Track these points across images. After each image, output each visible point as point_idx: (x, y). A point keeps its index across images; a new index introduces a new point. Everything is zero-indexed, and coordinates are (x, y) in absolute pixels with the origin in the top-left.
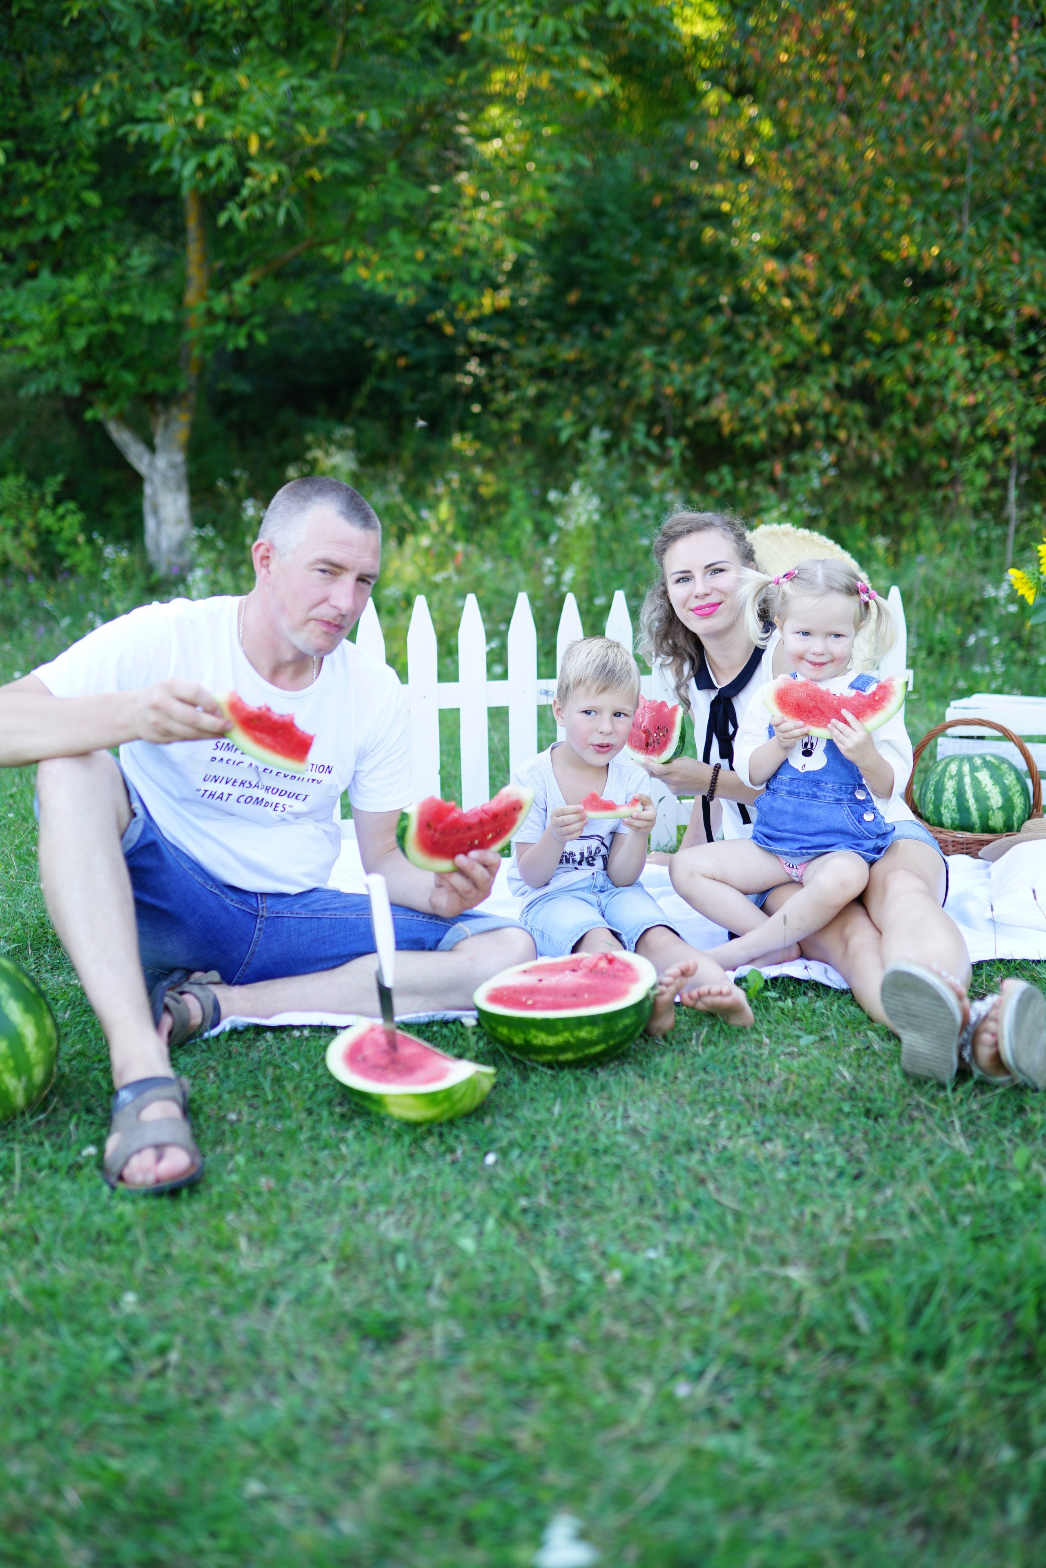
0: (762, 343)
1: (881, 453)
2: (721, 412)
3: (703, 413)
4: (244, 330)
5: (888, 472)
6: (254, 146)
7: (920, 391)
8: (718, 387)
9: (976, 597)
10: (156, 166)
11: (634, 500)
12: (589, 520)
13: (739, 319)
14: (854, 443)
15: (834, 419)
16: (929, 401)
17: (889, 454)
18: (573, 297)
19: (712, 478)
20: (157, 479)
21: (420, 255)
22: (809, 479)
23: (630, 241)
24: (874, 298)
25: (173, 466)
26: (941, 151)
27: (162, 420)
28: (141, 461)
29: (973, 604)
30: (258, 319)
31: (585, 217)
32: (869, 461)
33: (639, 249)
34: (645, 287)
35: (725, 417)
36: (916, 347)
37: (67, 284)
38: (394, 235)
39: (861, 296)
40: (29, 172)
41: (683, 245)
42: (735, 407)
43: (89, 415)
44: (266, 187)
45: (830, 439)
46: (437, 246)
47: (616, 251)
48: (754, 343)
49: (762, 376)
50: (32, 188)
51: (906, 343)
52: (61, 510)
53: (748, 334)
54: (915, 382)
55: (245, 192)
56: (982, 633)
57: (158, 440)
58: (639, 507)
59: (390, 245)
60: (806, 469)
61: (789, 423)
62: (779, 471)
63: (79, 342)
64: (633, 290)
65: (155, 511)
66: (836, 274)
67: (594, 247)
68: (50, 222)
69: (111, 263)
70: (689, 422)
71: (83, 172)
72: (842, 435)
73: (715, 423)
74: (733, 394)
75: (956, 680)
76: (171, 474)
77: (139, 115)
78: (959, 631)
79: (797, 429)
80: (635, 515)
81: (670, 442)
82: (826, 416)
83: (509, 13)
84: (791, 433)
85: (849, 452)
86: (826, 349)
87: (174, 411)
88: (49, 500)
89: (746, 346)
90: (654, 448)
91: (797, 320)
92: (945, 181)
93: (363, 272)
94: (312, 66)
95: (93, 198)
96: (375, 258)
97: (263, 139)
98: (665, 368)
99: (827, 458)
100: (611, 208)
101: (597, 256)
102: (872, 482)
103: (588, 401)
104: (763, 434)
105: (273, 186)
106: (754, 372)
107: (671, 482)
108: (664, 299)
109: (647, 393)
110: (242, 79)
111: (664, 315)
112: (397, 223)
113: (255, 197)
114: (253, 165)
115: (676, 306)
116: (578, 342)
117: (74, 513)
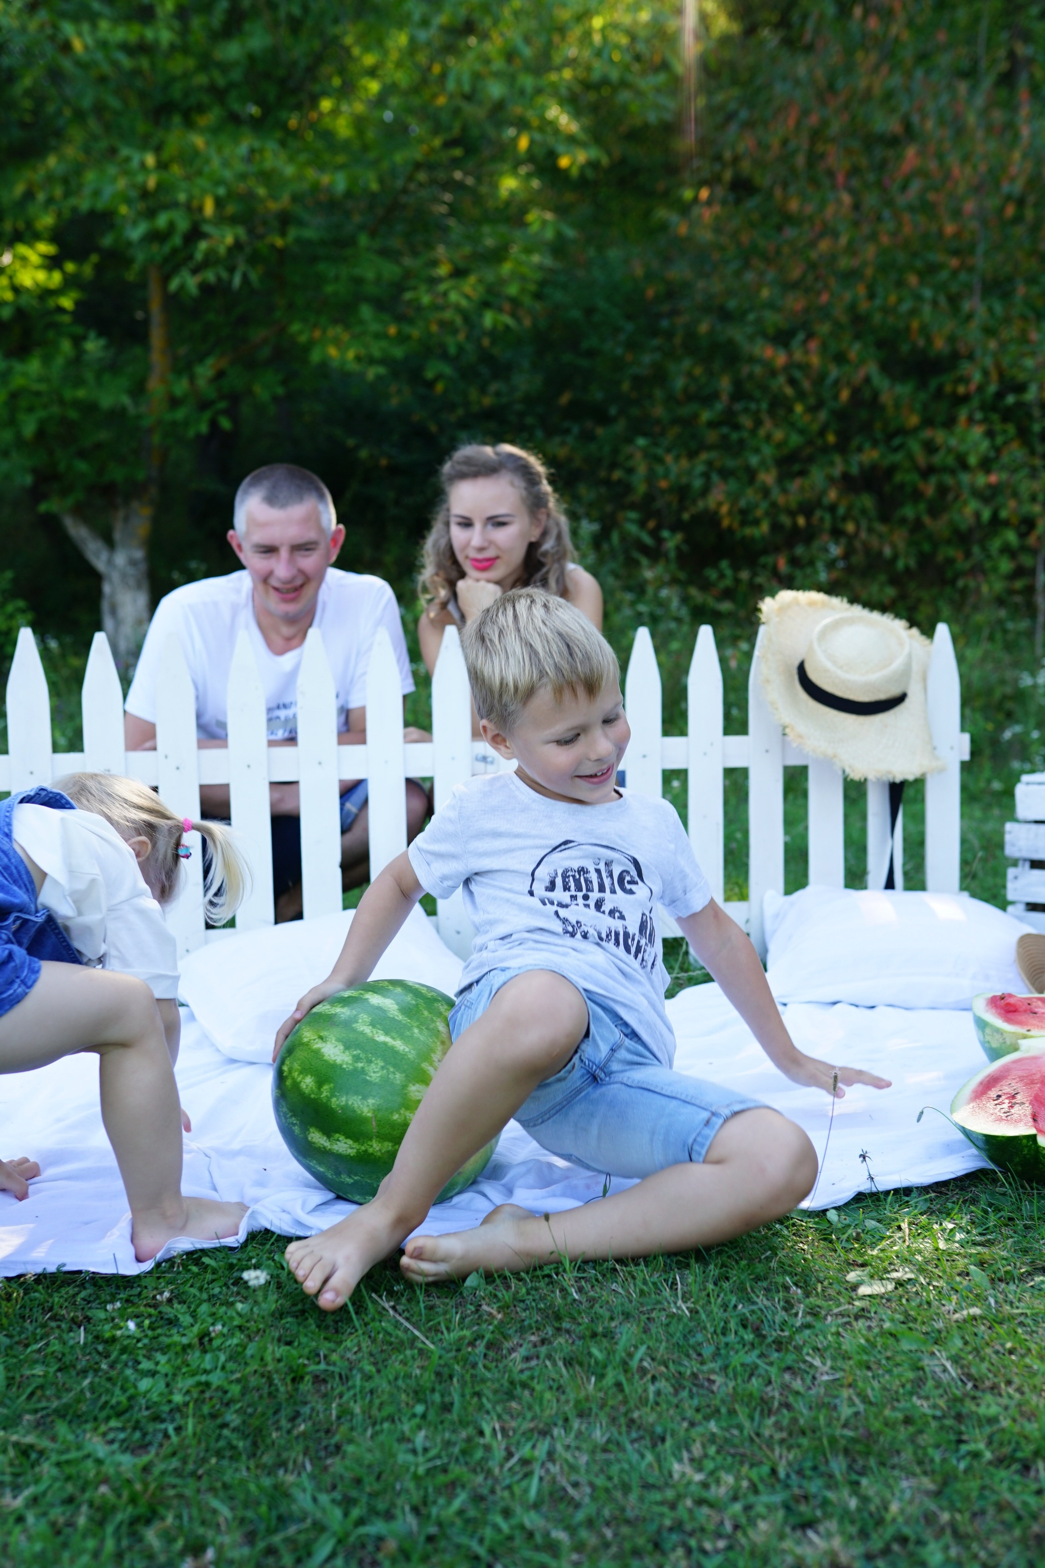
0: (762, 432)
1: (894, 546)
2: (720, 504)
4: (207, 415)
5: (900, 564)
6: (209, 208)
7: (933, 480)
8: (715, 478)
9: (1008, 690)
10: (110, 238)
11: (629, 597)
13: (738, 407)
14: (863, 535)
15: (841, 511)
16: (942, 490)
17: (901, 545)
19: (712, 574)
20: (115, 576)
21: (392, 330)
22: (816, 572)
23: (622, 337)
24: (881, 382)
25: (133, 563)
26: (950, 229)
27: (121, 514)
28: (98, 557)
29: (1005, 697)
30: (222, 405)
31: (576, 314)
32: (880, 553)
33: (632, 345)
34: (638, 381)
35: (724, 510)
36: (927, 434)
37: (18, 367)
38: (366, 311)
39: (867, 380)
41: (678, 340)
42: (734, 498)
43: (43, 507)
44: (222, 250)
45: (837, 533)
46: (411, 321)
47: (609, 347)
48: (753, 432)
49: (763, 465)
51: (916, 430)
52: (10, 608)
53: (746, 421)
54: (927, 472)
55: (198, 256)
56: (1018, 729)
57: (117, 535)
58: (633, 604)
59: (361, 322)
60: (812, 563)
61: (792, 514)
62: (783, 565)
63: (29, 428)
64: (626, 386)
65: (114, 611)
66: (840, 358)
67: (585, 345)
69: (66, 346)
70: (686, 516)
71: (38, 253)
72: (850, 527)
74: (732, 485)
75: (989, 781)
76: (131, 571)
78: (990, 726)
79: (801, 521)
80: (627, 612)
81: (665, 534)
82: (832, 508)
84: (795, 524)
85: (857, 544)
86: (831, 438)
87: (135, 504)
89: (745, 434)
91: (799, 408)
92: (954, 262)
93: (333, 351)
96: (345, 337)
97: (219, 203)
98: (660, 460)
99: (835, 550)
100: (602, 304)
101: (588, 353)
102: (883, 577)
104: (765, 527)
105: (230, 250)
106: (754, 460)
107: (667, 577)
108: (658, 393)
109: (641, 488)
110: (199, 141)
111: (659, 411)
112: (369, 300)
113: (209, 261)
114: (207, 228)
115: (671, 400)
116: (570, 439)
117: (23, 611)
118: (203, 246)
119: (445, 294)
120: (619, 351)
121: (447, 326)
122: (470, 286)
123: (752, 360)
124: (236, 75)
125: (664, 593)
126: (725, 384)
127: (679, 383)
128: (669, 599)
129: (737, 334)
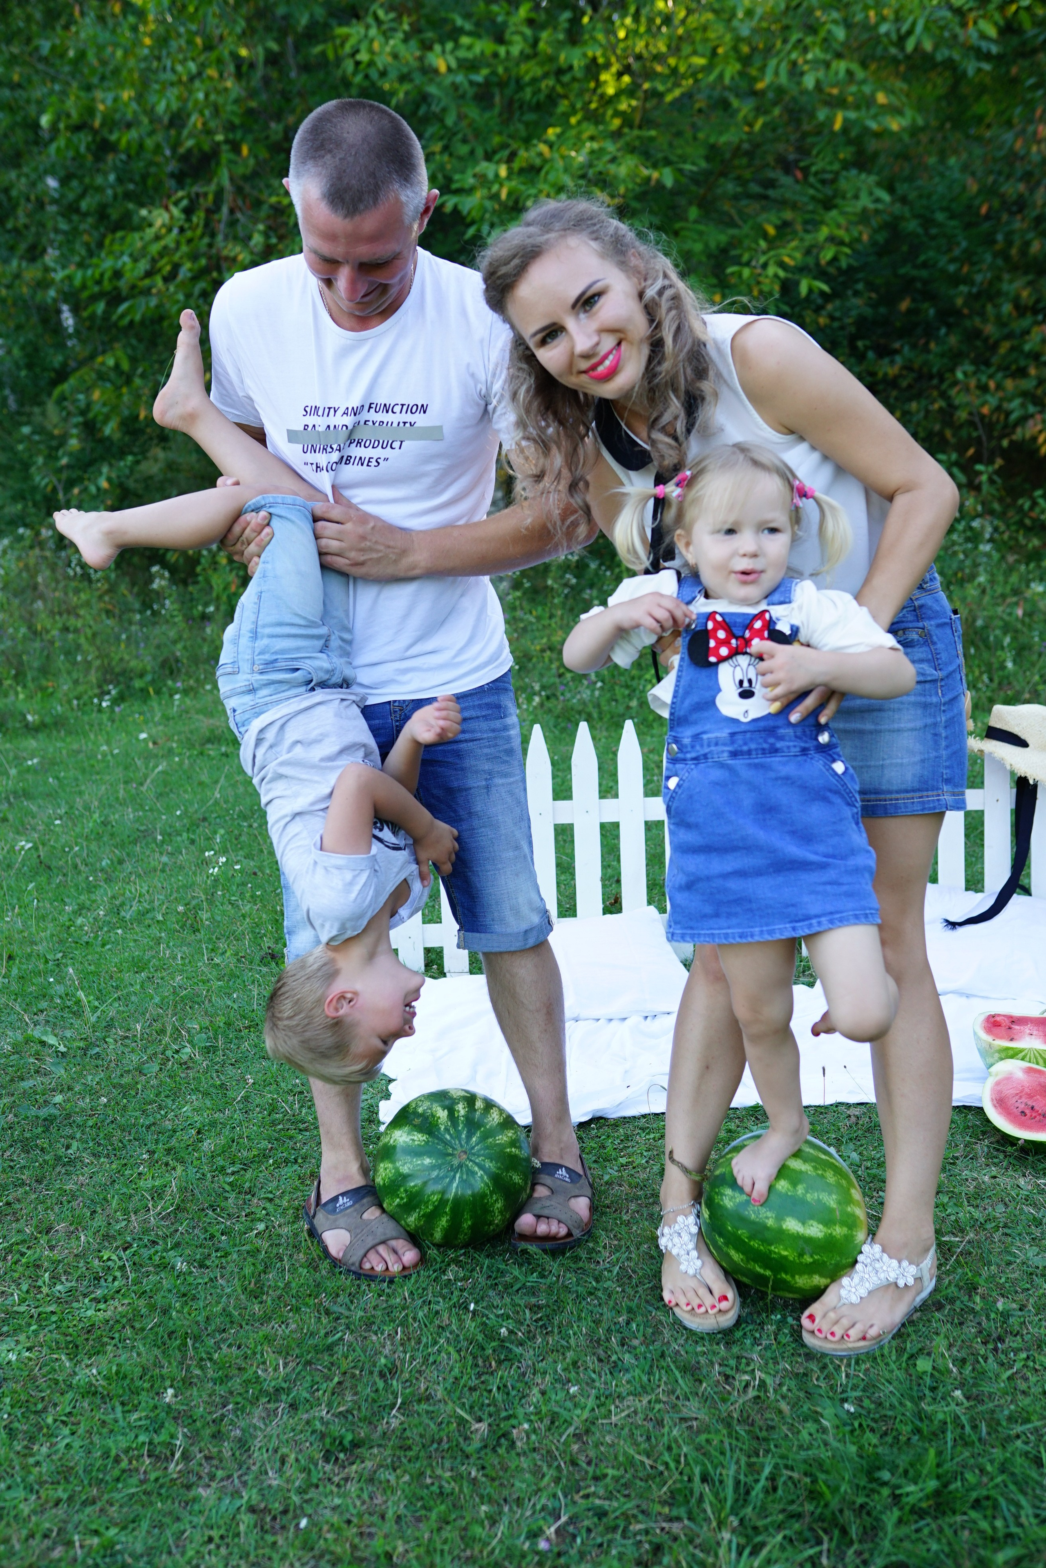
2: (1038, 433)
3: (1019, 435)
10: (471, 232)
18: (904, 305)
19: (1024, 501)
33: (969, 260)
47: (943, 261)
70: (1005, 443)
77: (454, 186)
81: (979, 467)
83: (800, 61)
90: (960, 475)
100: (940, 217)
101: (925, 265)
109: (962, 415)
115: (1002, 320)
122: (789, 252)
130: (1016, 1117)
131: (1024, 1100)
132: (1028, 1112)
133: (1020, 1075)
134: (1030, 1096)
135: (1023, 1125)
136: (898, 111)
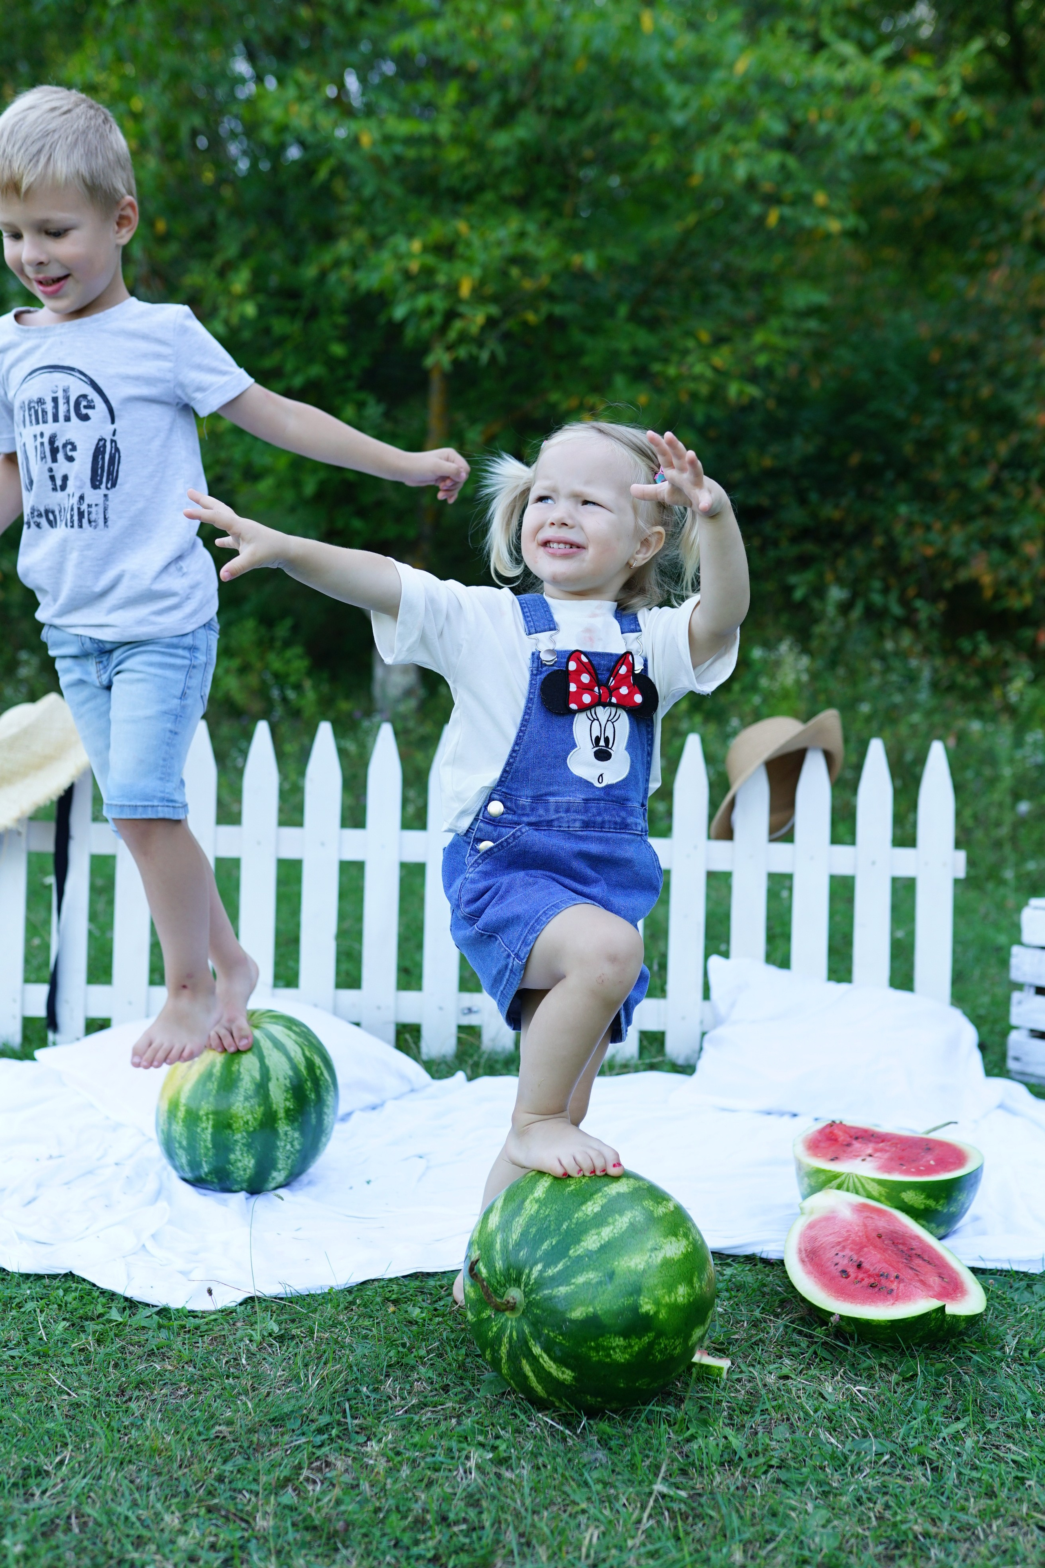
0: (1032, 502)
2: (981, 574)
3: (963, 575)
8: (975, 547)
11: (877, 665)
12: (798, 682)
13: (1008, 475)
18: (855, 459)
19: (966, 645)
21: (643, 399)
23: (907, 399)
31: (865, 376)
33: (918, 408)
34: (919, 445)
35: (987, 580)
38: (620, 381)
40: (280, 325)
42: (997, 568)
44: (474, 329)
46: (662, 391)
47: (892, 409)
48: (1022, 501)
49: (1027, 536)
50: (281, 341)
52: (289, 654)
53: (1015, 490)
55: (452, 334)
58: (882, 673)
59: (615, 391)
67: (872, 407)
68: (296, 371)
70: (948, 585)
71: (335, 326)
73: (973, 586)
74: (997, 554)
80: (876, 681)
81: (919, 604)
88: (278, 644)
89: (1014, 504)
90: (897, 610)
94: (543, 215)
95: (338, 350)
96: (601, 405)
97: (477, 284)
98: (927, 527)
100: (892, 366)
101: (874, 415)
103: (850, 562)
104: (1029, 598)
105: (482, 328)
106: (1016, 531)
107: (918, 648)
108: (939, 458)
109: (906, 557)
110: (462, 226)
111: (937, 476)
112: (625, 369)
113: (463, 338)
114: (463, 309)
115: (950, 465)
116: (844, 502)
117: (300, 657)
118: (458, 325)
119: (691, 366)
120: (900, 413)
121: (694, 396)
122: (722, 358)
123: (1028, 426)
124: (510, 161)
125: (914, 663)
126: (1003, 450)
127: (954, 449)
128: (919, 670)
129: (1016, 399)
130: (832, 1279)
131: (847, 1252)
132: (852, 1271)
133: (847, 1214)
134: (860, 1248)
135: (842, 1293)
136: (841, 215)
